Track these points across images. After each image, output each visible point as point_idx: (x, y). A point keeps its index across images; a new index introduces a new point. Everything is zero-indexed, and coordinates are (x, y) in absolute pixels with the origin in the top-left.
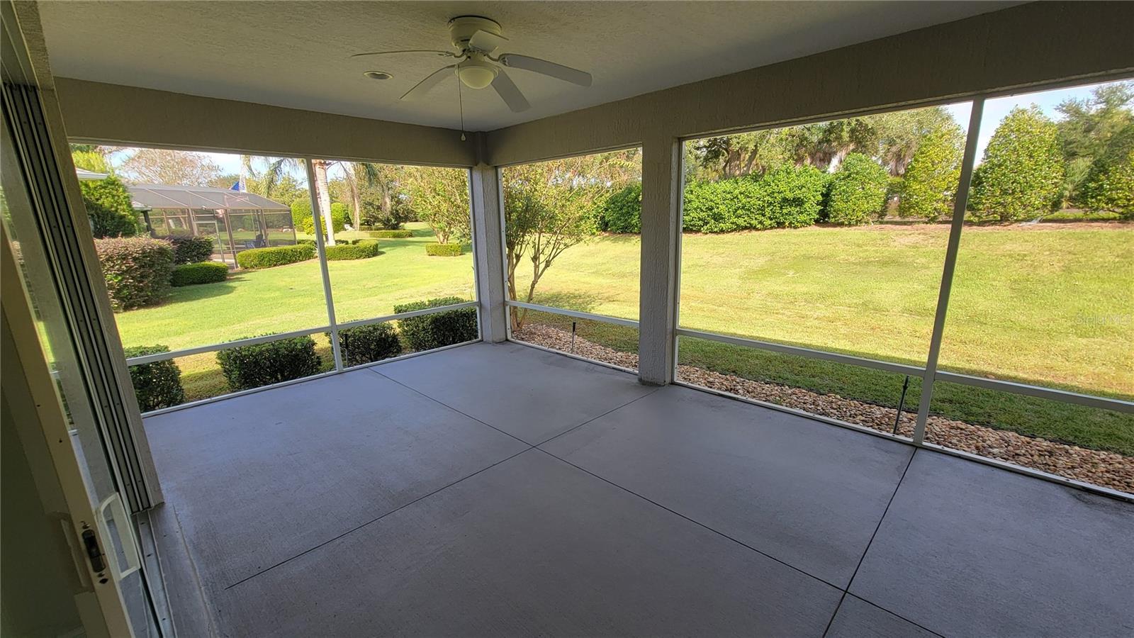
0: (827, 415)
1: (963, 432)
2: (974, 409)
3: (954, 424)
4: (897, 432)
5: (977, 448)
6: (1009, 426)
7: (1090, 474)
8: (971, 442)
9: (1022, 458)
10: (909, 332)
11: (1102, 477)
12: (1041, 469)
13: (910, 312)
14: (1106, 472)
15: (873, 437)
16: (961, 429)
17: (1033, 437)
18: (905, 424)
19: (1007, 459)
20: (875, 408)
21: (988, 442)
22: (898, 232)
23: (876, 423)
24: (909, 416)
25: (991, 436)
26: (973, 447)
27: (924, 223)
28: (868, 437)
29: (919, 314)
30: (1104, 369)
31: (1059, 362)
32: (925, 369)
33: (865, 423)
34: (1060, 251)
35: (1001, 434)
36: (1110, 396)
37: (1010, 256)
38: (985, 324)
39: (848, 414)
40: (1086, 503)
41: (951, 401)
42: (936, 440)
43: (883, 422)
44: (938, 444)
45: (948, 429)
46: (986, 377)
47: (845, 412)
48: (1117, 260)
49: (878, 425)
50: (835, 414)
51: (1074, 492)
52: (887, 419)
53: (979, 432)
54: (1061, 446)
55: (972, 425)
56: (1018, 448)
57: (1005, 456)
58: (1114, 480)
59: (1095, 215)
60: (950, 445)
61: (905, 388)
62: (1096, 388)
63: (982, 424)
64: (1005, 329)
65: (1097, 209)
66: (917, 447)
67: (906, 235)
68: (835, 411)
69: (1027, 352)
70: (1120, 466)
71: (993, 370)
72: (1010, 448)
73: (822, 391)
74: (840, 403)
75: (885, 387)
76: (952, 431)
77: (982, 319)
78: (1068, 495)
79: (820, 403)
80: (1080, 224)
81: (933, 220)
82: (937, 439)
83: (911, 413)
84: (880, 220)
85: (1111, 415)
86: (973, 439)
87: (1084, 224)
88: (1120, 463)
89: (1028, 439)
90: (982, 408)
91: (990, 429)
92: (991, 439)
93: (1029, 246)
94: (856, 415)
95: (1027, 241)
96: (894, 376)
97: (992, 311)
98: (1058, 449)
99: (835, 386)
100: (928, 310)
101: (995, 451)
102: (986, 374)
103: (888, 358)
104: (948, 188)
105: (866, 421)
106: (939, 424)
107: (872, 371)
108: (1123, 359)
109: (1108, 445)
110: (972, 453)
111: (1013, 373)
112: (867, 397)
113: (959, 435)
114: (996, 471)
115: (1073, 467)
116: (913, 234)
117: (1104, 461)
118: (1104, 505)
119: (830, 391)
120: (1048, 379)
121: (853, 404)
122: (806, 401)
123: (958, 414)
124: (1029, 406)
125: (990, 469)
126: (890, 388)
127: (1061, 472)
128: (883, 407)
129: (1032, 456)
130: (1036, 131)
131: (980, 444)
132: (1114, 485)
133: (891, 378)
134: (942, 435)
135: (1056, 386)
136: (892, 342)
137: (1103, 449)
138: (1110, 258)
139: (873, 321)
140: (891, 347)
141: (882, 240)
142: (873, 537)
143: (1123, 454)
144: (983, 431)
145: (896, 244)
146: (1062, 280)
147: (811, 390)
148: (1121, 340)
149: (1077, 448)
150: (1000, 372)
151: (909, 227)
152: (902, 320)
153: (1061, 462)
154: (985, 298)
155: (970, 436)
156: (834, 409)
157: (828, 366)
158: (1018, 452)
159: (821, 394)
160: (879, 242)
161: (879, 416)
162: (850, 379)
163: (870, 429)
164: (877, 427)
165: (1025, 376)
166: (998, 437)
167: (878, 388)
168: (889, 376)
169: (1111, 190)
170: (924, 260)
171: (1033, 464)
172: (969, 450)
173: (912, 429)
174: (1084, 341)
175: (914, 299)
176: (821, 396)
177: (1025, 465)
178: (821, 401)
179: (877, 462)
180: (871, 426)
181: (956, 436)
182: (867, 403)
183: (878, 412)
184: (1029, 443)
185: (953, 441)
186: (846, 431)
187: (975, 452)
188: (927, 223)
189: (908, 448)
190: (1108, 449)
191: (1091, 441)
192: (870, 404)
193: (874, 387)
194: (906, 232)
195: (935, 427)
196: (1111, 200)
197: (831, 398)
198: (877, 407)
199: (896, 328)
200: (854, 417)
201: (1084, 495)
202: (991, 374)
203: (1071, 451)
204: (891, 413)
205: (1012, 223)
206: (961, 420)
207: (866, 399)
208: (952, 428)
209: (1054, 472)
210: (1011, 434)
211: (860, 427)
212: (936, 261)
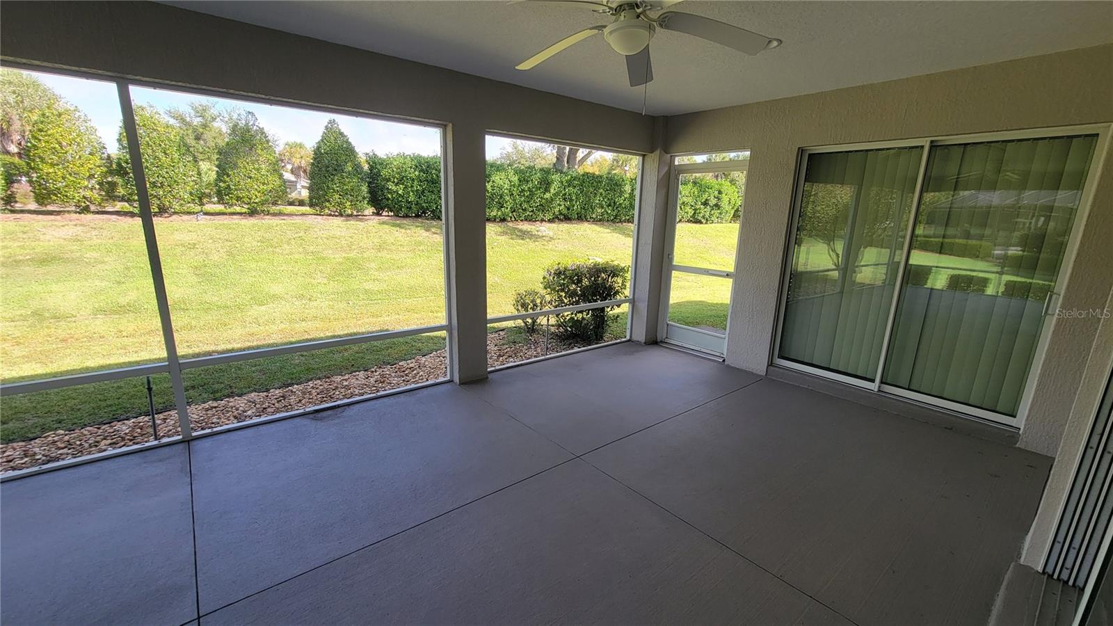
0: (57, 459)
1: (218, 409)
2: (216, 386)
3: (206, 406)
4: (158, 437)
5: (235, 417)
6: (249, 390)
7: (311, 400)
8: (228, 415)
9: (269, 410)
10: (113, 333)
11: (317, 399)
12: (284, 412)
13: (104, 311)
14: (318, 394)
15: (137, 455)
16: (215, 407)
17: (267, 390)
18: (160, 426)
19: (260, 416)
20: (118, 426)
21: (241, 409)
22: (45, 223)
23: (128, 439)
24: (161, 416)
25: (241, 403)
26: (232, 418)
27: (76, 212)
28: (130, 457)
29: (115, 312)
30: (283, 326)
31: (255, 329)
32: (167, 363)
33: (114, 446)
34: (220, 239)
35: (246, 398)
36: (295, 343)
37: (183, 245)
38: (187, 309)
39: (86, 445)
40: (321, 420)
41: (193, 387)
42: (199, 427)
43: (136, 435)
44: (203, 429)
45: (204, 412)
46: (210, 355)
47: (81, 445)
48: (259, 244)
49: (131, 440)
50: (68, 454)
51: (311, 416)
52: (139, 430)
53: (230, 404)
54: (287, 389)
55: (222, 400)
56: (263, 403)
57: (258, 414)
58: (323, 398)
59: (232, 210)
60: (213, 425)
61: (150, 389)
62: (286, 340)
63: (228, 396)
64: (207, 310)
65: (232, 205)
66: (188, 441)
67: (57, 226)
68: (65, 451)
69: (230, 327)
70: (322, 387)
71: (212, 348)
72: (258, 406)
73: (31, 436)
74: (67, 438)
75: (119, 399)
76: (208, 412)
77: (182, 305)
78: (309, 420)
79: (37, 450)
80: (225, 216)
81: (86, 210)
82: (199, 425)
83: (161, 413)
84: (9, 207)
85: (302, 356)
86: (228, 411)
87: (228, 217)
88: (321, 385)
89: (265, 394)
90: (222, 383)
91: (236, 398)
92: (241, 405)
93: (194, 236)
94: (97, 442)
95: (191, 232)
96: (122, 384)
97: (188, 297)
98: (286, 392)
99: (48, 421)
100: (124, 306)
101: (249, 413)
102: (209, 353)
103: (102, 367)
104: (90, 175)
105: (114, 443)
106: (195, 412)
107: (90, 387)
108: (290, 316)
109: (310, 376)
110: (233, 423)
111: (229, 347)
112: (101, 417)
113: (216, 413)
114: (261, 428)
115: (300, 401)
116: (68, 225)
117: (313, 388)
118: (329, 416)
119: (44, 430)
120: (255, 343)
121: (86, 433)
122: (10, 458)
123: (205, 396)
124: (253, 369)
125: (256, 428)
126: (124, 397)
127: (296, 408)
128: (127, 420)
129: (274, 405)
130: (161, 130)
131: (236, 413)
132: (325, 401)
133: (119, 387)
134: (202, 420)
135: (263, 346)
136: (98, 349)
137: (309, 381)
138: (255, 243)
139: (59, 331)
140: (100, 355)
141: (24, 233)
142: (195, 548)
143: (319, 379)
144: (233, 402)
145: (48, 237)
146: (230, 262)
147: (12, 441)
148: (283, 303)
149: (295, 386)
150: (220, 348)
151: (58, 217)
152: (98, 322)
153: (292, 400)
154: (177, 286)
155: (225, 410)
156: (63, 448)
157: (21, 401)
158: (264, 406)
159: (32, 440)
160: (20, 235)
161: (127, 431)
162: (65, 405)
163: (125, 449)
164: (131, 443)
165: (239, 346)
166: (246, 402)
167: (109, 403)
168: (115, 385)
169: (236, 190)
170: (95, 254)
171: (278, 411)
172: (230, 422)
173: (171, 428)
174: (263, 308)
175: (102, 297)
176: (32, 442)
177: (273, 413)
178: (37, 447)
179: (157, 476)
180: (124, 445)
181: (214, 415)
182: (105, 424)
183: (124, 428)
184: (267, 396)
185: (214, 421)
186: (99, 464)
187: (235, 421)
188: (80, 213)
189: (181, 446)
190: (311, 380)
191: (301, 378)
192: (110, 423)
193: (103, 404)
194: (56, 223)
195: (192, 416)
196: (238, 199)
197: (50, 439)
198: (120, 423)
199: (95, 333)
200: (96, 446)
201: (316, 415)
202: (213, 352)
203: (294, 390)
204: (140, 423)
205: (171, 215)
206: (210, 400)
207: (101, 420)
208: (207, 410)
209: (292, 409)
210: (253, 395)
211: (111, 452)
212: (110, 254)
